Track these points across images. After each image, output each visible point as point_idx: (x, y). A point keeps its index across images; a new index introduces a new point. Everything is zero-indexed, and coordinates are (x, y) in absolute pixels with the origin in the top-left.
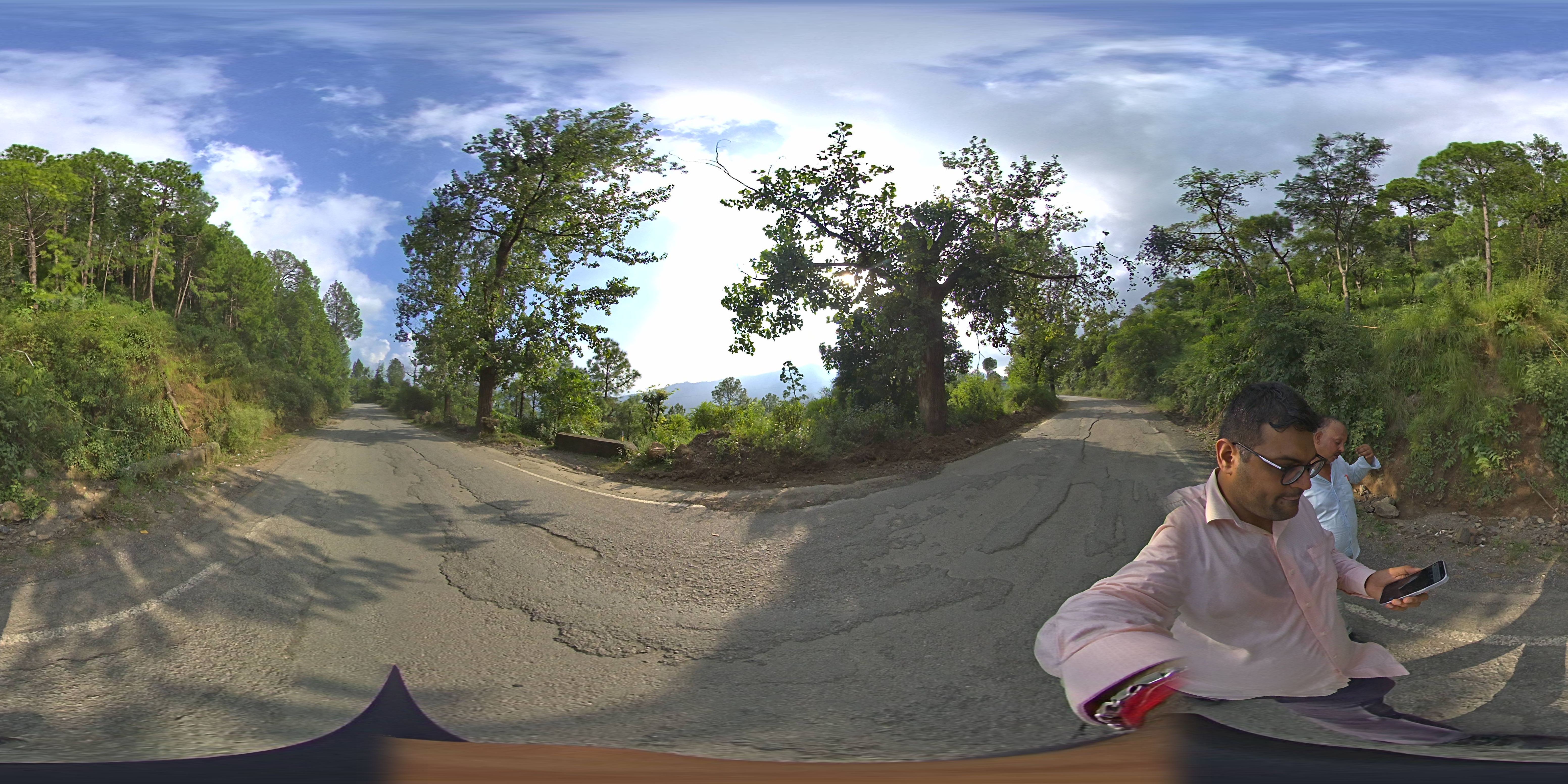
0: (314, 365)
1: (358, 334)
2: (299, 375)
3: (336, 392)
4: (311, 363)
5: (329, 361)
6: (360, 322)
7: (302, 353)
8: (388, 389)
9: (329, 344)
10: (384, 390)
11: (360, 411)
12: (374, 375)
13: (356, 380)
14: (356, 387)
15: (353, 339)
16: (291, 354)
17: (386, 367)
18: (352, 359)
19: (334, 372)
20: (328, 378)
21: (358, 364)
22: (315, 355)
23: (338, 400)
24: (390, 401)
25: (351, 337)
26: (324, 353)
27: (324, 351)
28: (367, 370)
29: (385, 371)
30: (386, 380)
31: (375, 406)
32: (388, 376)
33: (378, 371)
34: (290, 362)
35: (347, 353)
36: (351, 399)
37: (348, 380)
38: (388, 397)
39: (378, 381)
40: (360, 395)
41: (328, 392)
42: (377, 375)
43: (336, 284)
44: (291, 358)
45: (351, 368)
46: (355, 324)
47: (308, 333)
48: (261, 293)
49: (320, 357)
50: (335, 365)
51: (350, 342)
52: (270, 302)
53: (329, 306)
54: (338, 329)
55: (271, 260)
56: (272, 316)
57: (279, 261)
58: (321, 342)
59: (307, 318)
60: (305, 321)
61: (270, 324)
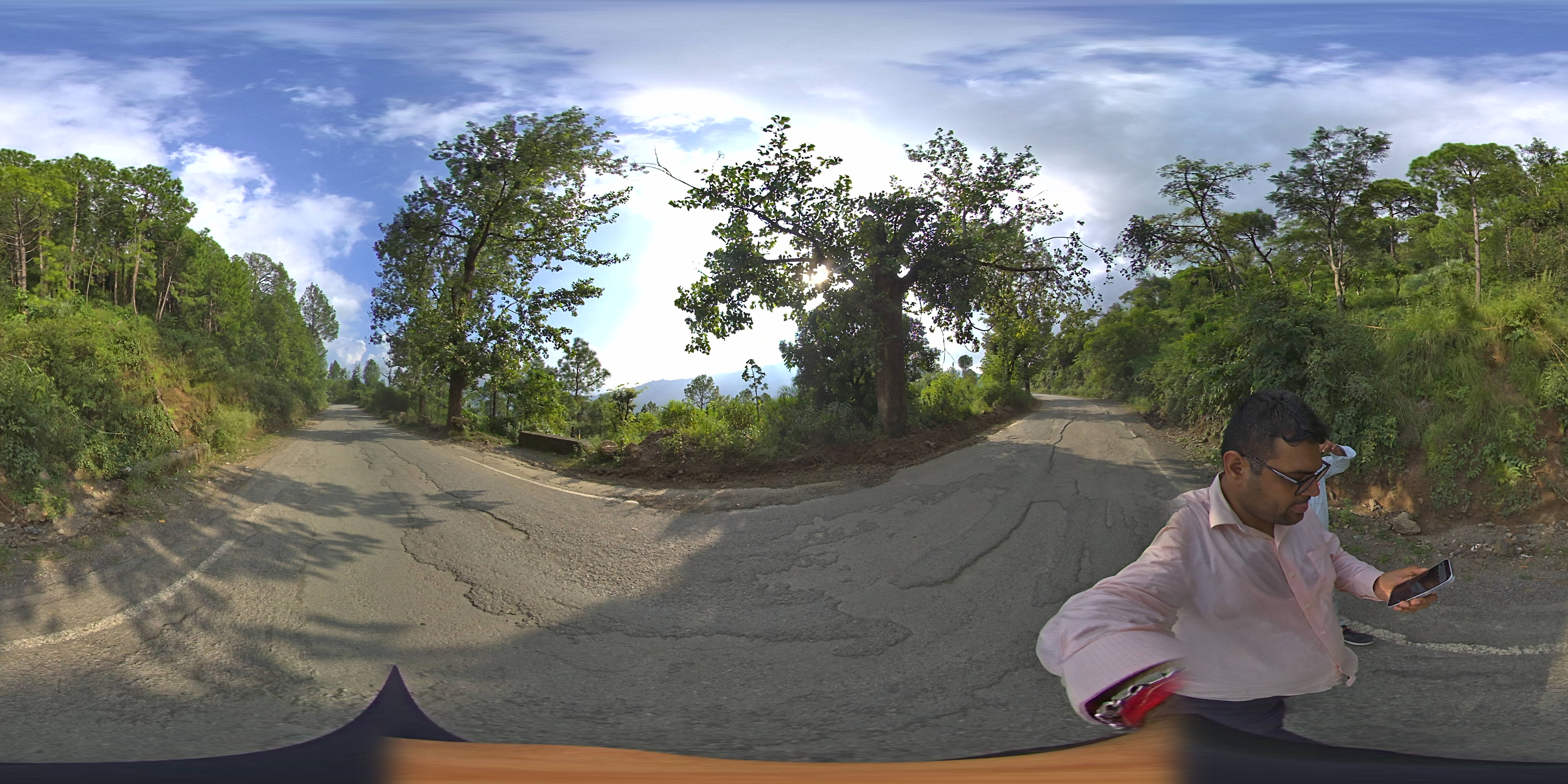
0: (292, 367)
1: (334, 336)
2: (277, 377)
3: (313, 393)
4: (288, 366)
5: (306, 363)
6: (336, 325)
7: (280, 355)
8: (364, 390)
9: (306, 347)
10: (361, 391)
11: (337, 411)
12: (350, 376)
13: (333, 381)
14: (334, 389)
15: (329, 341)
16: (268, 356)
17: (362, 368)
18: (329, 360)
19: (312, 374)
20: (306, 380)
21: (335, 366)
22: (292, 357)
23: (315, 401)
24: (367, 401)
25: (328, 339)
26: (301, 355)
27: (301, 353)
28: (344, 372)
29: (361, 373)
30: (362, 381)
31: (352, 407)
32: (365, 377)
33: (355, 372)
34: (267, 364)
35: (323, 355)
36: (328, 400)
37: (325, 381)
38: (365, 398)
39: (355, 382)
40: (337, 397)
41: (305, 393)
42: (354, 377)
43: (315, 286)
44: (268, 360)
45: (328, 369)
46: (331, 326)
47: (285, 335)
48: (239, 297)
49: (297, 359)
50: (312, 366)
51: (326, 344)
52: (249, 306)
53: (305, 309)
54: (316, 330)
55: (247, 263)
56: (250, 320)
57: (255, 264)
58: (298, 344)
59: (284, 321)
60: (282, 323)
61: (248, 328)
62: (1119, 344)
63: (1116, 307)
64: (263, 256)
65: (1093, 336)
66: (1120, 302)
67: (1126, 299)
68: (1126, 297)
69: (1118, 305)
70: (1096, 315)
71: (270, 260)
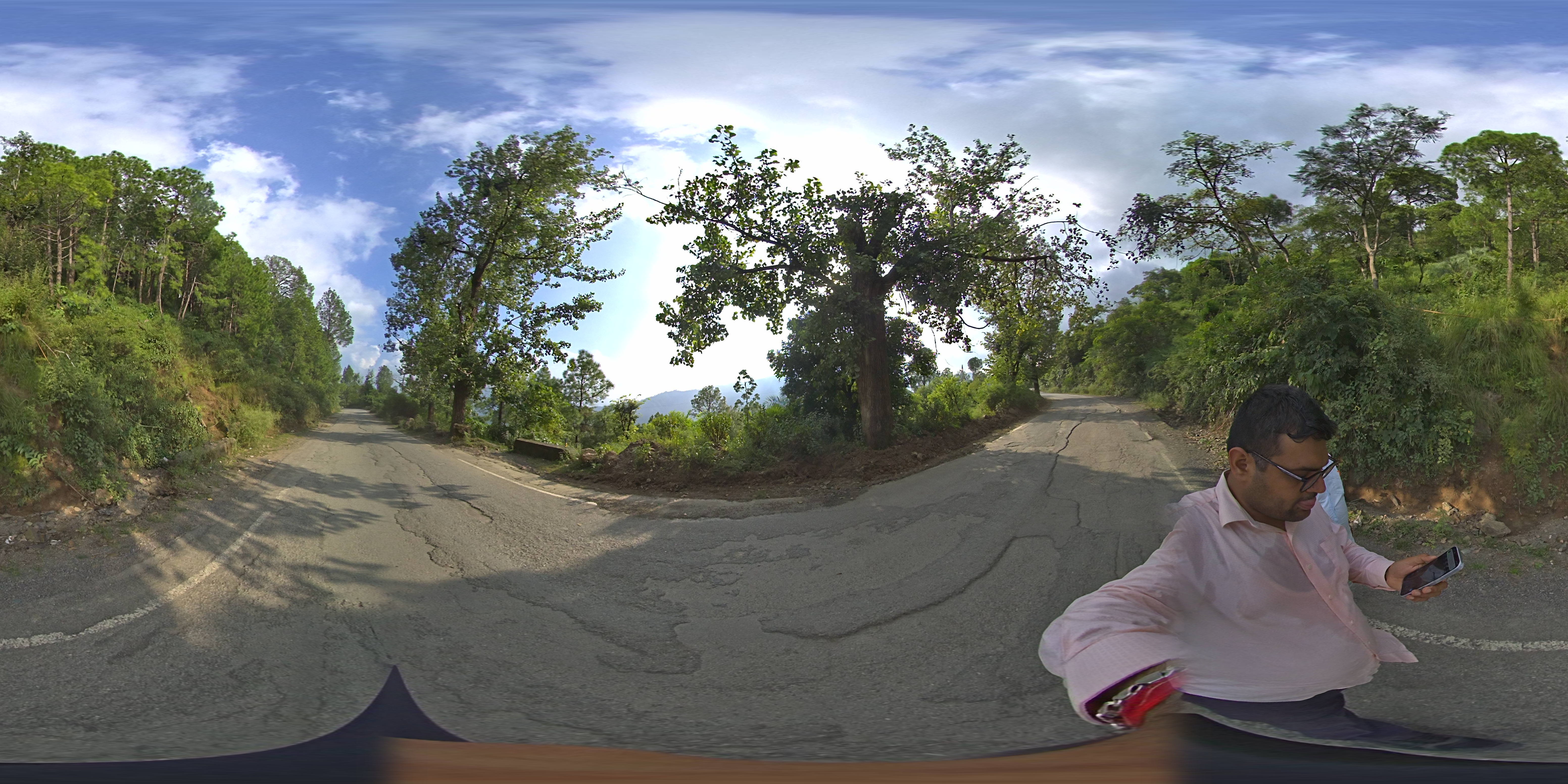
0: (307, 370)
1: (349, 341)
2: (292, 380)
3: (327, 397)
4: (303, 368)
5: (321, 367)
6: (352, 330)
7: (295, 358)
8: (376, 395)
9: (321, 350)
10: (373, 397)
11: (350, 416)
12: (363, 381)
13: (346, 386)
14: (346, 393)
15: (344, 346)
16: (285, 359)
17: (376, 373)
18: (343, 365)
19: (325, 378)
20: (320, 383)
21: (349, 370)
22: (308, 361)
23: (328, 405)
24: (378, 407)
25: (342, 344)
26: (316, 359)
27: (316, 357)
28: (357, 376)
29: (374, 379)
30: (375, 386)
31: (364, 412)
32: (377, 383)
33: (368, 377)
34: (283, 367)
35: (338, 359)
36: (341, 404)
37: (339, 385)
38: (376, 403)
39: (367, 387)
40: (349, 401)
41: (319, 397)
42: (367, 382)
43: (330, 291)
44: (284, 363)
45: (342, 373)
46: (346, 331)
47: (302, 339)
48: (260, 301)
49: (312, 363)
50: (327, 370)
51: (340, 349)
52: (268, 310)
53: (322, 313)
54: (330, 335)
55: (268, 265)
56: (269, 323)
57: (275, 266)
58: (313, 348)
59: (300, 324)
60: (299, 327)
61: (267, 330)
62: (1129, 339)
63: (1125, 302)
64: (283, 259)
65: (1102, 331)
66: (1129, 296)
67: (1135, 293)
68: (1134, 292)
69: (1127, 299)
70: (1105, 311)
71: (290, 264)
